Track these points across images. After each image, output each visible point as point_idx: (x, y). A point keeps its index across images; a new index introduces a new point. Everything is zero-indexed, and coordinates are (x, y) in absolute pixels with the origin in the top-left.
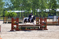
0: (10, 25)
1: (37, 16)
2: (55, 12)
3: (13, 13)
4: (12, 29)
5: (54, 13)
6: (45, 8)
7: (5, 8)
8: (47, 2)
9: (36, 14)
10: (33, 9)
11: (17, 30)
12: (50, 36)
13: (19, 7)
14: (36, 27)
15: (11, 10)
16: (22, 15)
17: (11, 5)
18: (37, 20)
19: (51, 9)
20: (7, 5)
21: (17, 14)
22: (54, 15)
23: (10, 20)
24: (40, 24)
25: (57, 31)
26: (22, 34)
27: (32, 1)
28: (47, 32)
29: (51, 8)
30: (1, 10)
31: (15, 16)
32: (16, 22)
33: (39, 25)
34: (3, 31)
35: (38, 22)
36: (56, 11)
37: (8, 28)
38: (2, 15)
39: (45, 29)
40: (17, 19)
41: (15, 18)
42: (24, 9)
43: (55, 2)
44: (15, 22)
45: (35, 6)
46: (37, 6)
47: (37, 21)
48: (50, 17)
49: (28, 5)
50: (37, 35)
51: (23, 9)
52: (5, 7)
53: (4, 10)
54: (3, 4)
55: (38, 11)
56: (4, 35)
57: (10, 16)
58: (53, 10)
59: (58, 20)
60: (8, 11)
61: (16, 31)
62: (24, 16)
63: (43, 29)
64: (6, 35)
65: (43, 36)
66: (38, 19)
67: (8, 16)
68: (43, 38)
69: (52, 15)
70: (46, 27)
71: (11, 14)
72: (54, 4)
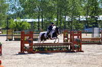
0: (19, 43)
1: (65, 27)
2: (96, 21)
3: (23, 24)
4: (21, 50)
5: (93, 23)
6: (78, 14)
7: (10, 14)
8: (83, 5)
9: (62, 25)
10: (58, 16)
11: (31, 51)
12: (87, 62)
13: (34, 12)
14: (64, 48)
15: (21, 18)
16: (39, 26)
17: (20, 8)
18: (64, 34)
19: (88, 17)
20: (13, 8)
21: (30, 25)
22: (94, 27)
23: (18, 34)
24: (71, 41)
25: (99, 54)
26: (40, 59)
27: (56, 3)
28: (83, 56)
29: (89, 13)
30: (3, 17)
31: (26, 28)
32: (29, 38)
33: (68, 44)
34: (6, 54)
35: (66, 39)
36: (98, 19)
37: (15, 49)
38: (4, 26)
39: (78, 51)
40: (31, 34)
41: (26, 32)
42: (42, 16)
43: (96, 4)
44: (27, 38)
45: (61, 10)
46: (65, 10)
47: (64, 37)
48: (87, 30)
49: (50, 9)
50: (64, 61)
51: (40, 17)
52: (10, 12)
53: (9, 19)
54: (6, 7)
55: (67, 20)
56: (8, 61)
57: (19, 28)
58: (92, 17)
59: (100, 35)
60: (15, 20)
61: (29, 55)
62: (42, 28)
63: (75, 51)
64: (11, 60)
65: (75, 63)
66: (66, 34)
67: (15, 28)
68: (75, 65)
69: (90, 27)
70: (81, 47)
71: (21, 24)
72: (94, 7)
